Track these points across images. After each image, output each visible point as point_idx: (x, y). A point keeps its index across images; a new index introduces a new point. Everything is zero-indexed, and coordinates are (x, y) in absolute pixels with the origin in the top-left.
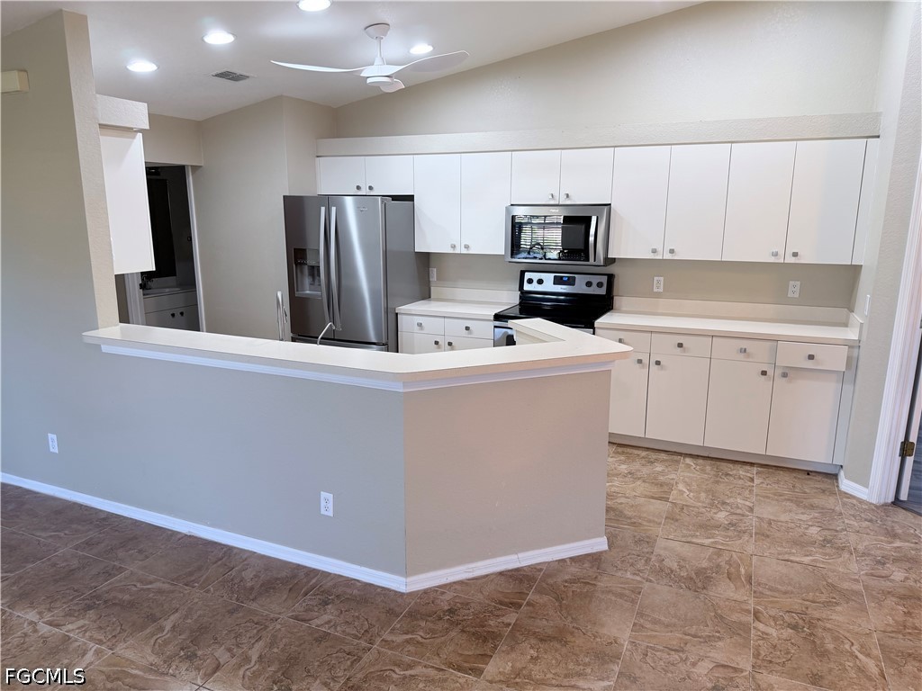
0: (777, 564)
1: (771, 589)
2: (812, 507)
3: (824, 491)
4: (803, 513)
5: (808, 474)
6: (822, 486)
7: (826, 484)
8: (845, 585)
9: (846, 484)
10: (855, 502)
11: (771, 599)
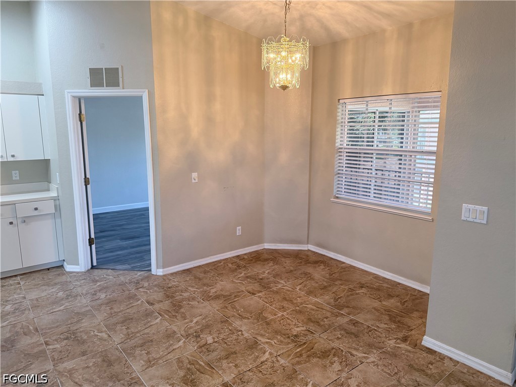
0: (48, 316)
1: (49, 329)
2: (56, 284)
3: (59, 275)
4: (52, 289)
5: (48, 270)
6: (57, 273)
7: (59, 271)
8: (83, 310)
9: (68, 268)
10: (75, 274)
11: (51, 333)
